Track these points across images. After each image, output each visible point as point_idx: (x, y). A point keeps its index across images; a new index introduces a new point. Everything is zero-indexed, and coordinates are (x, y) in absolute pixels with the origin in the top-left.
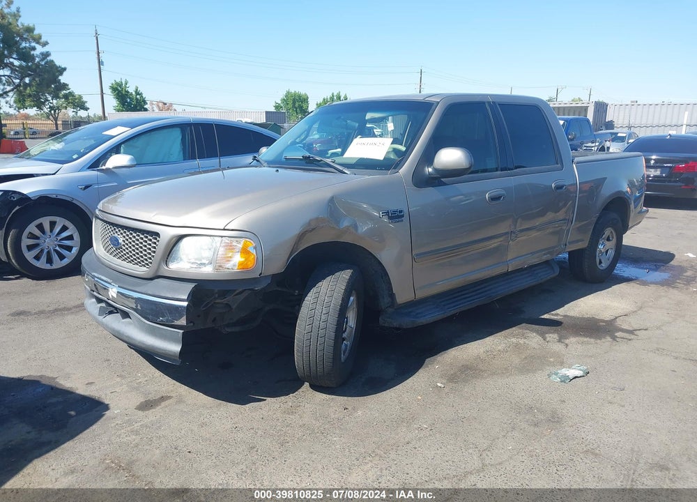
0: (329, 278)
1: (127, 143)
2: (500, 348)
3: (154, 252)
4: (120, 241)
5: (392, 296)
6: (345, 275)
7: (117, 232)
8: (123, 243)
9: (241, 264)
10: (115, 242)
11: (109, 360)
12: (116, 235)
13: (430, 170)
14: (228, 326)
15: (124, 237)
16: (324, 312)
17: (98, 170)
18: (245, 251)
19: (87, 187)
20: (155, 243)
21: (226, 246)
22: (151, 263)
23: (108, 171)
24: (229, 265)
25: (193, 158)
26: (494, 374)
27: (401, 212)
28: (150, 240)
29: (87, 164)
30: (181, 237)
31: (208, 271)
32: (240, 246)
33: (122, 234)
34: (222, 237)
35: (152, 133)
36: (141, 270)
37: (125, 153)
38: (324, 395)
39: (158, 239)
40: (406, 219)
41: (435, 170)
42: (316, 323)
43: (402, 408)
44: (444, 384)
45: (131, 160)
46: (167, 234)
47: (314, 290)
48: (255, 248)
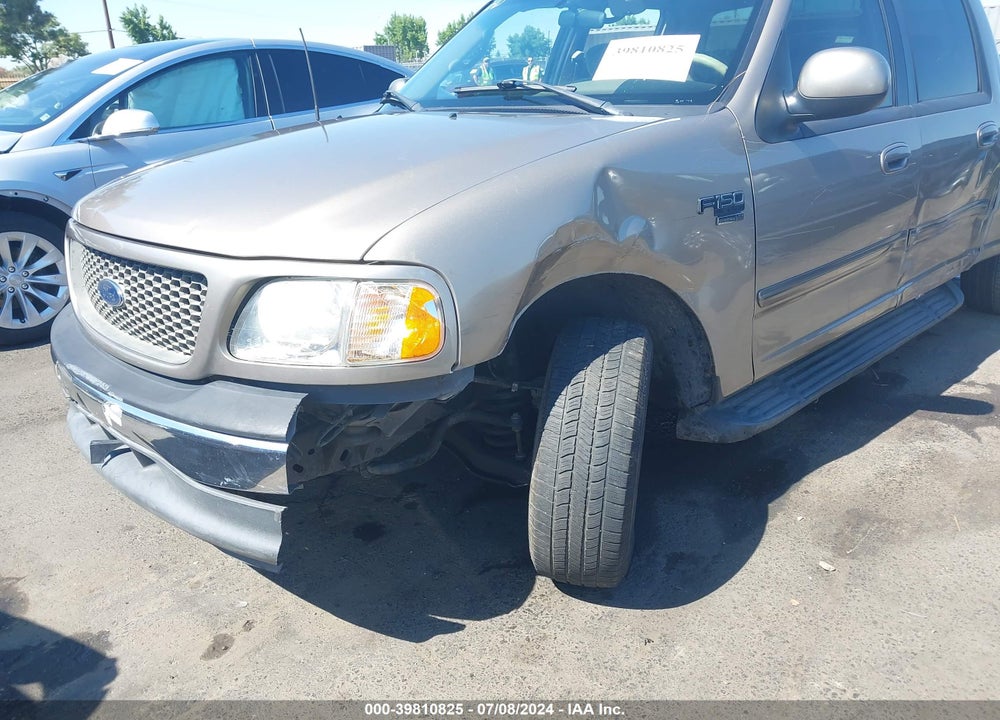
0: (598, 361)
1: (138, 89)
2: (901, 464)
3: (197, 319)
4: (119, 293)
5: (712, 381)
6: (632, 353)
7: (111, 271)
8: (127, 297)
9: (406, 344)
10: (108, 293)
11: (132, 528)
12: (111, 278)
13: (792, 101)
14: (374, 463)
15: (128, 282)
16: (597, 443)
17: (89, 142)
18: (416, 313)
19: (71, 174)
20: (198, 298)
21: (370, 304)
22: (193, 344)
23: (108, 142)
24: (381, 350)
25: (262, 113)
26: (919, 530)
27: (739, 197)
28: (186, 291)
29: (68, 130)
30: (258, 284)
31: (330, 365)
32: (404, 303)
33: (122, 275)
34: (358, 281)
35: (184, 69)
36: (173, 360)
37: (138, 107)
38: (591, 606)
39: (204, 288)
40: (748, 212)
41: (801, 99)
42: (580, 469)
43: (768, 633)
44: (831, 562)
45: (149, 120)
46: (223, 277)
47: (568, 391)
48: (440, 305)
